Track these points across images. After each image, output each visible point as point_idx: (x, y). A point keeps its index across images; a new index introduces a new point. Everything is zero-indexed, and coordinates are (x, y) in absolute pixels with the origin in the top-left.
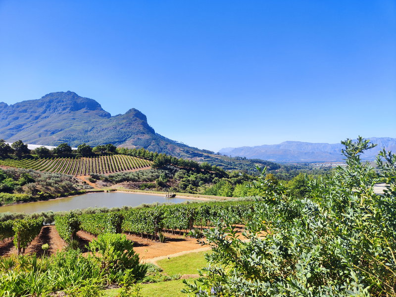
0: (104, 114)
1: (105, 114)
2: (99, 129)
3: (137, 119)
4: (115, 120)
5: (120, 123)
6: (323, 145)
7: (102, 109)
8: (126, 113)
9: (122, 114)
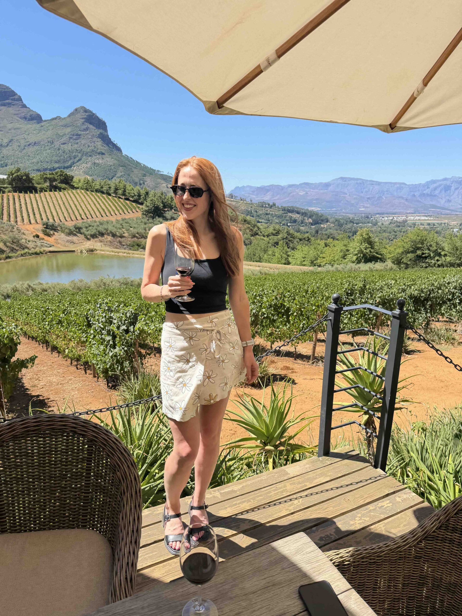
0: (28, 116)
1: (31, 116)
2: (22, 142)
3: (91, 126)
4: (50, 128)
5: (60, 132)
6: (398, 185)
7: (24, 106)
8: (69, 116)
9: (63, 117)
